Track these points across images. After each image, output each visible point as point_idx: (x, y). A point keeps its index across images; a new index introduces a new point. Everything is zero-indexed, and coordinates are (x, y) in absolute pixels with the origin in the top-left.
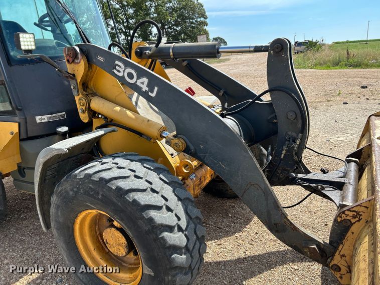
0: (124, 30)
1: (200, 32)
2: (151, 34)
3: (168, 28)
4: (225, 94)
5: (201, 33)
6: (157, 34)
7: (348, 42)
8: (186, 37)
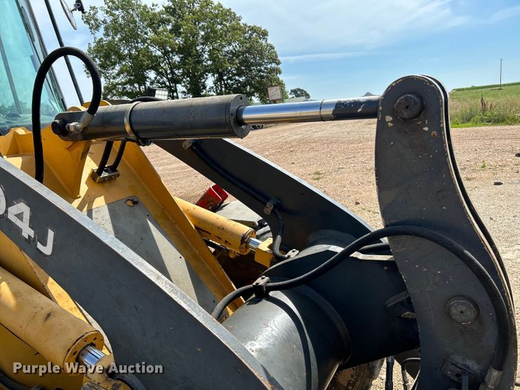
0: (168, 83)
1: (271, 82)
2: (205, 88)
3: (227, 80)
4: (277, 211)
5: (273, 84)
6: (212, 88)
7: (473, 88)
8: (253, 90)
